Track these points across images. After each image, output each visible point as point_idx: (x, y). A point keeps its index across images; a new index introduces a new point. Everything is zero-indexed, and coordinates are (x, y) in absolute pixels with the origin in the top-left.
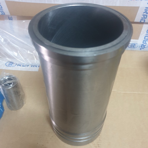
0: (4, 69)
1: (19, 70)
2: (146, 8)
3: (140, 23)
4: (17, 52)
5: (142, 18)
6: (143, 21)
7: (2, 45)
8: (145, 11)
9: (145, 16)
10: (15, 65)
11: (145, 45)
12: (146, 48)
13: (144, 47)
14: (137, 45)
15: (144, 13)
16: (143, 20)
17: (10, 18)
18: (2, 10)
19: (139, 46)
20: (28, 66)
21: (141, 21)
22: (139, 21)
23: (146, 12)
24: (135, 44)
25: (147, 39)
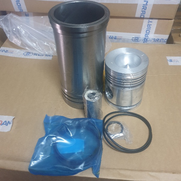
0: (22, 57)
1: (36, 58)
2: (144, 5)
3: (140, 18)
4: (35, 43)
6: (142, 17)
8: (143, 8)
9: (144, 12)
10: (32, 54)
11: (148, 39)
12: (148, 41)
13: (147, 41)
14: (140, 39)
15: (142, 9)
17: (27, 15)
18: (21, 7)
19: (142, 40)
20: (43, 55)
21: (141, 16)
22: (139, 16)
23: (144, 8)
24: (138, 38)
25: (148, 33)
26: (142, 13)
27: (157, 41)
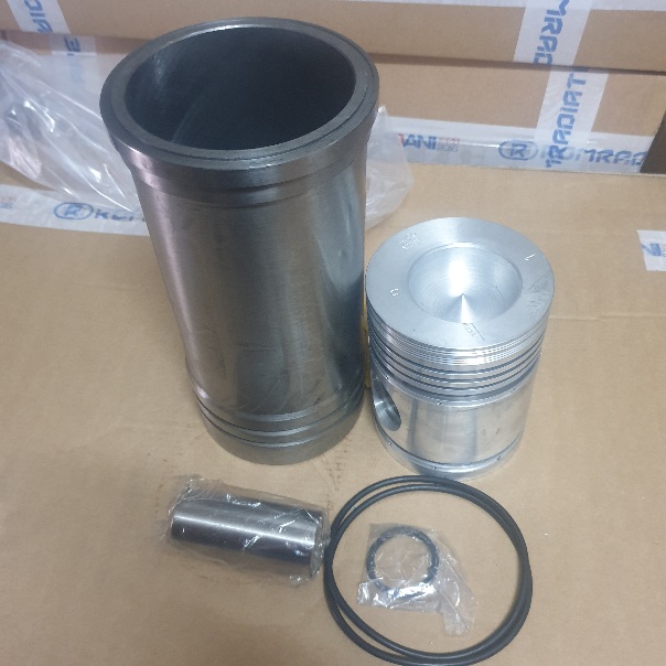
0: (49, 225)
1: (101, 231)
2: (549, 12)
3: (535, 66)
4: (100, 168)
5: (539, 48)
6: (543, 60)
7: (50, 142)
8: (546, 24)
9: (550, 43)
10: (87, 212)
11: (564, 149)
12: (567, 159)
13: (561, 157)
14: (532, 149)
15: (544, 29)
16: (543, 55)
17: (72, 43)
18: (42, 16)
19: (539, 154)
21: (536, 60)
22: (531, 60)
23: (550, 27)
24: (525, 146)
25: (566, 127)
26: (542, 45)
27: (602, 161)
